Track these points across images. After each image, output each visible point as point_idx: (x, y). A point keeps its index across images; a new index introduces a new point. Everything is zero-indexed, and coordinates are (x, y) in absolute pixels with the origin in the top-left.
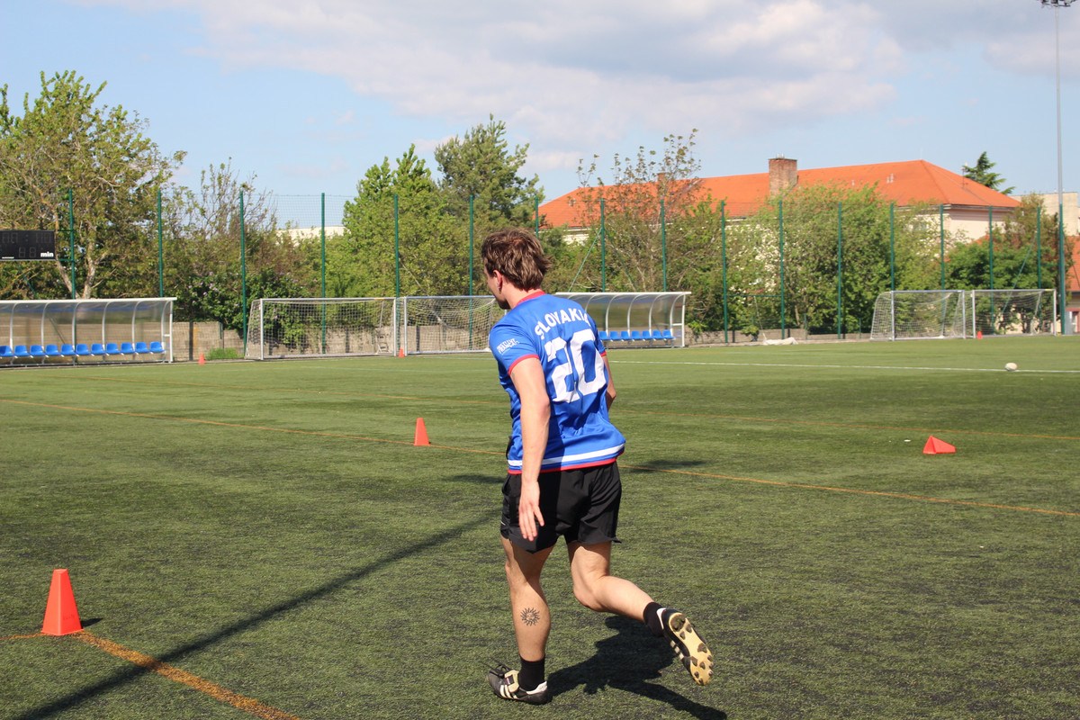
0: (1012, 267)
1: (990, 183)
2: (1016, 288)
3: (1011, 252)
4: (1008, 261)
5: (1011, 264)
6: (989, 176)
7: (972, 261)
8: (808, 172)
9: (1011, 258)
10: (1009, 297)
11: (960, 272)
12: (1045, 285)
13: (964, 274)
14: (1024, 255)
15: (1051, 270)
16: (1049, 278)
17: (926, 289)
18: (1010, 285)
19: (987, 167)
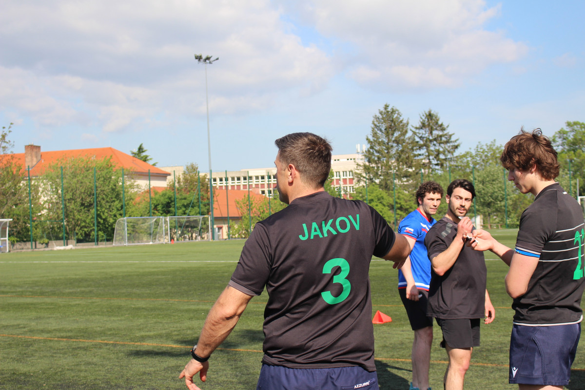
0: (185, 204)
1: (145, 159)
2: (188, 215)
3: (185, 195)
4: (183, 201)
5: (185, 202)
6: (144, 156)
7: (164, 200)
8: (47, 153)
9: (185, 199)
10: (185, 220)
11: (158, 207)
12: (202, 214)
13: (159, 208)
14: (192, 197)
15: (205, 205)
16: (204, 210)
17: (141, 216)
18: (185, 213)
19: (143, 152)
